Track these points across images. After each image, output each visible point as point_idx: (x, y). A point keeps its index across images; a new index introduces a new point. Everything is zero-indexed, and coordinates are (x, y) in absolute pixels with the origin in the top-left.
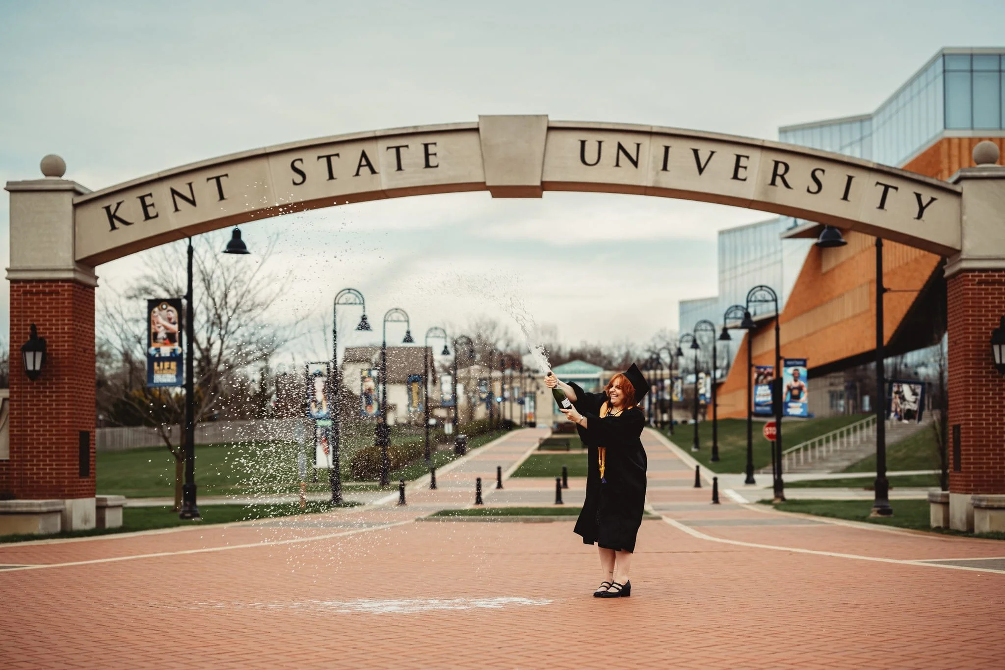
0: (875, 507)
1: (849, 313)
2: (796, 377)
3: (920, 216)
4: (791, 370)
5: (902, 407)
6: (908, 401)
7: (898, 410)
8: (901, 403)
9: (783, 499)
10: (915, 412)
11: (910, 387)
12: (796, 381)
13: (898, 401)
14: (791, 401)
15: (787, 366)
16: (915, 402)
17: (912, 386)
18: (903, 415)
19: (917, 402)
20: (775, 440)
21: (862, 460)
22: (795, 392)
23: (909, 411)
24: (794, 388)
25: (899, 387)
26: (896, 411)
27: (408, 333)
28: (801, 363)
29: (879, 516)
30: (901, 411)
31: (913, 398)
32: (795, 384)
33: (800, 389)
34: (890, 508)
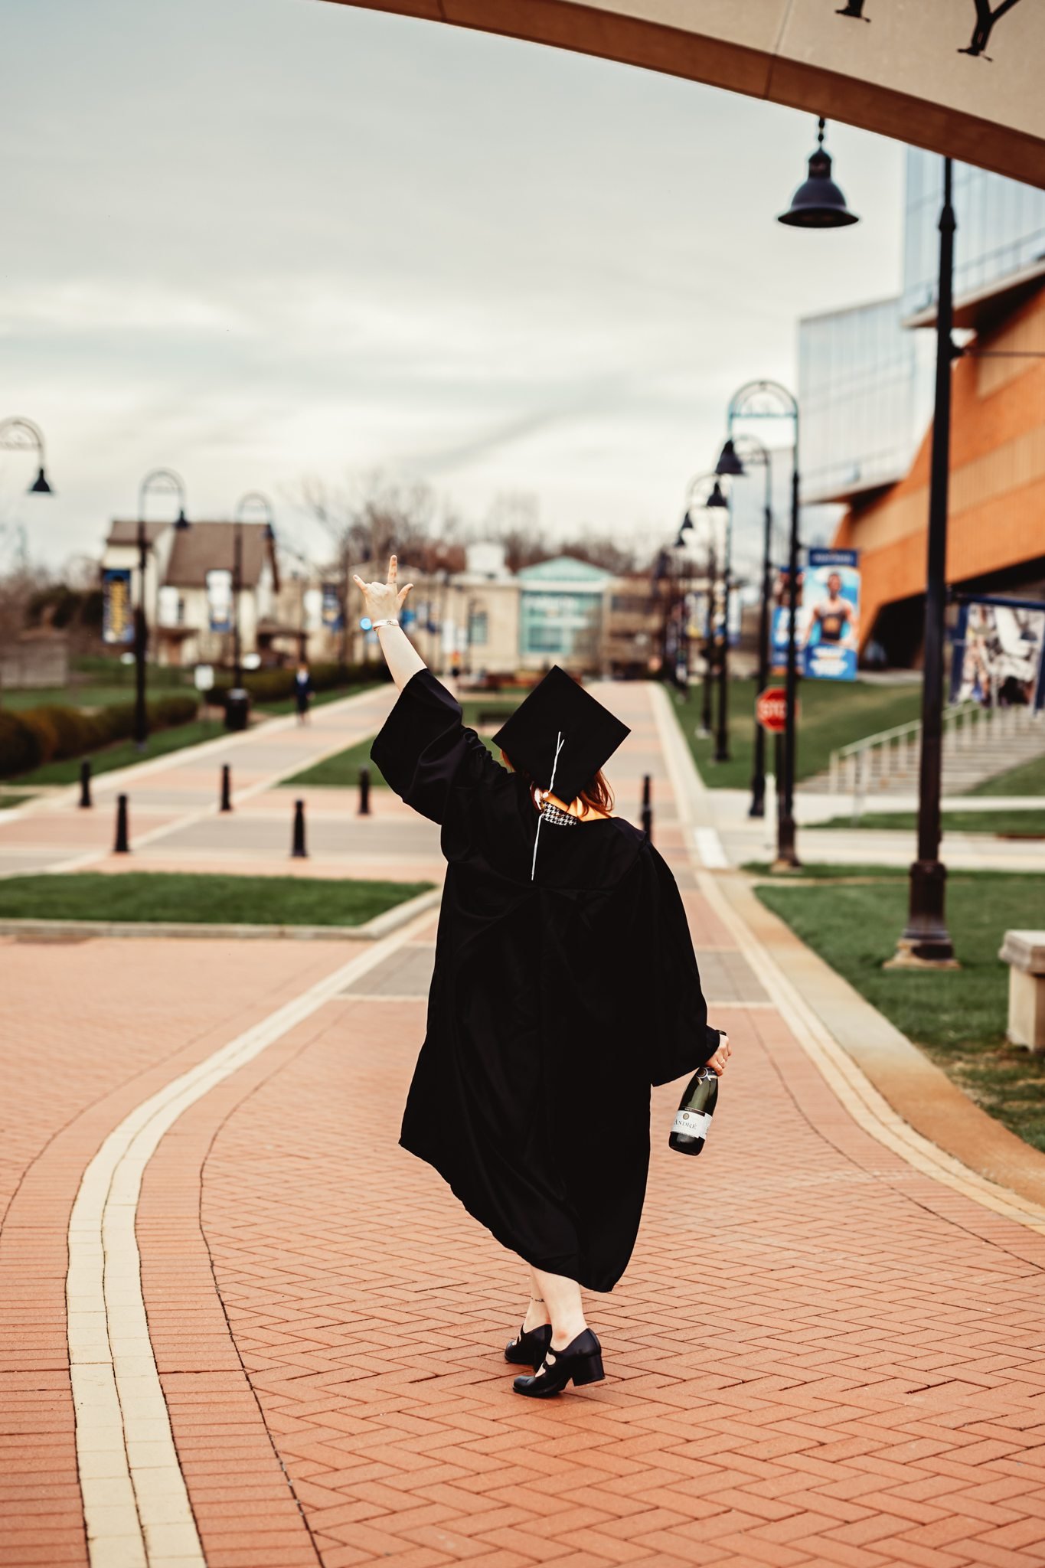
0: (910, 936)
1: (1024, 475)
2: (834, 590)
3: (977, 46)
4: (822, 574)
5: (993, 669)
6: (1009, 655)
7: (983, 678)
8: (991, 660)
9: (795, 863)
10: (1029, 685)
11: (1016, 617)
12: (833, 597)
13: (983, 653)
14: (821, 644)
15: (814, 564)
16: (1027, 658)
17: (1022, 613)
18: (994, 693)
19: (1035, 658)
20: (781, 730)
21: (1011, 772)
22: (831, 625)
23: (1011, 681)
24: (830, 616)
25: (984, 615)
26: (976, 681)
27: (42, 472)
28: (847, 558)
29: (916, 962)
30: (989, 680)
31: (1023, 647)
32: (829, 607)
33: (842, 617)
34: (947, 941)
